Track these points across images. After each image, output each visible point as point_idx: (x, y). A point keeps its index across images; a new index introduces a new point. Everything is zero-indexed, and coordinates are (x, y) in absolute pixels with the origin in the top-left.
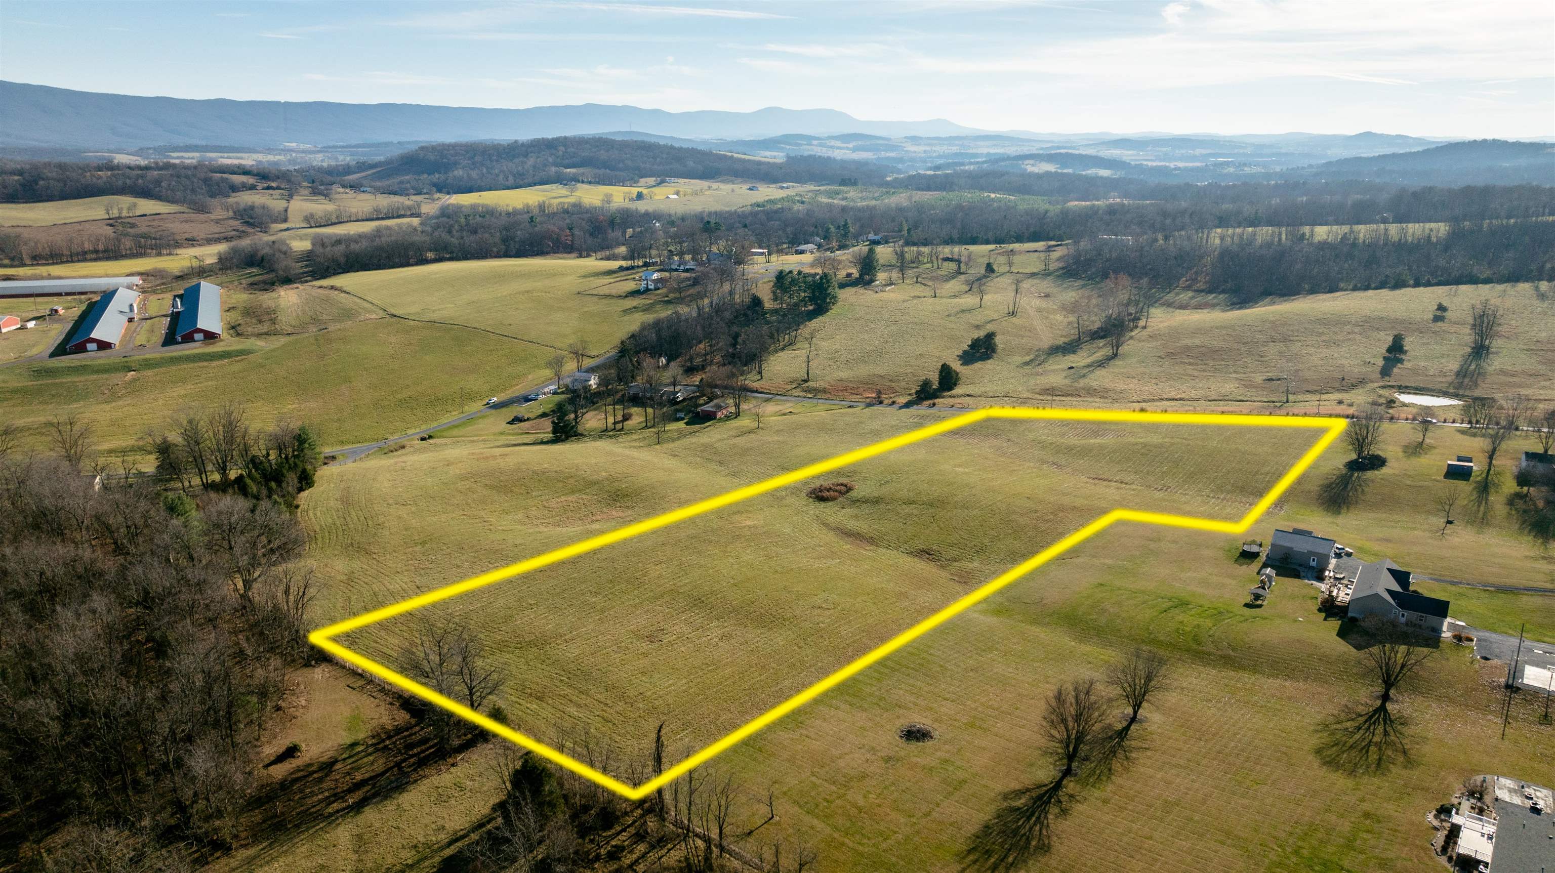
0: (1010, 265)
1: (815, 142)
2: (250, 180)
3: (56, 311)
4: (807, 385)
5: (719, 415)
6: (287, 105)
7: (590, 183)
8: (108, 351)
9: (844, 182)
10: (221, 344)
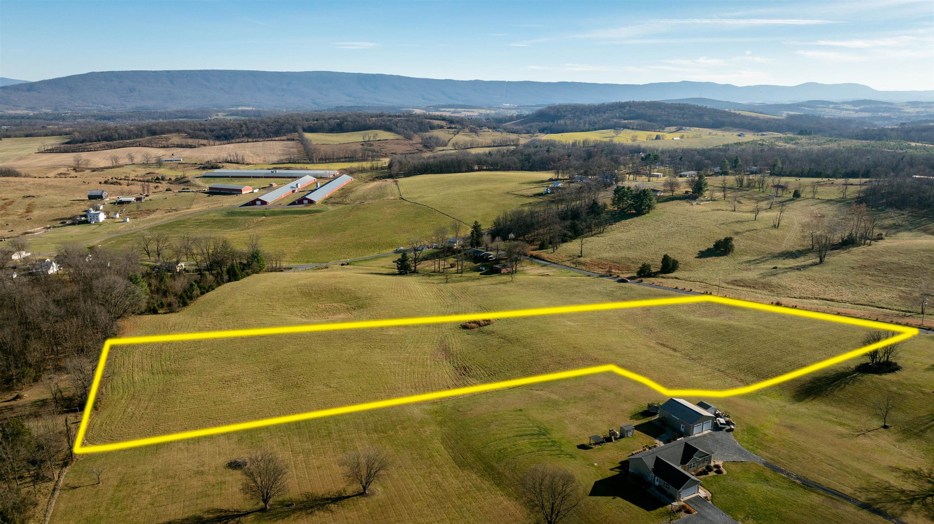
0: (814, 193)
1: (831, 106)
2: (443, 123)
3: (272, 185)
4: (580, 259)
5: (504, 271)
6: (509, 83)
7: (633, 129)
8: (265, 206)
9: (802, 132)
10: (314, 206)
